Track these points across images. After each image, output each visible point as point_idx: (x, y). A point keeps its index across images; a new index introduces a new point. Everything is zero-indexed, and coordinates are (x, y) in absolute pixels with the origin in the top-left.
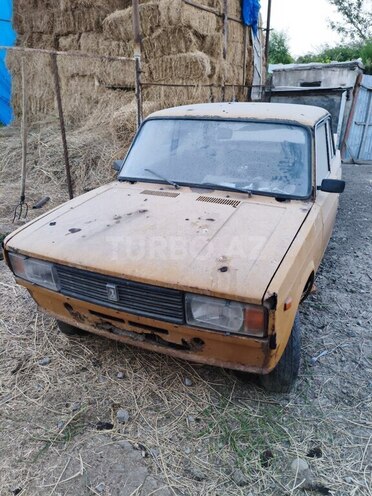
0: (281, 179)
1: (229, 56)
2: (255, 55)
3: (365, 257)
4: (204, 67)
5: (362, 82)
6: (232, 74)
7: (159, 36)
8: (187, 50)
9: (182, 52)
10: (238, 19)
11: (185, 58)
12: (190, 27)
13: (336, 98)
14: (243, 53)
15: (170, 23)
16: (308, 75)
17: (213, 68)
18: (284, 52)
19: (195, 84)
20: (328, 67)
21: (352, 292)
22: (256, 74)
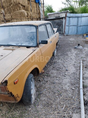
0: (28, 41)
1: (33, 11)
2: (40, 10)
3: (64, 60)
4: (24, 14)
5: (67, 15)
6: (35, 16)
7: (12, 6)
8: (20, 10)
9: (18, 10)
10: (34, 1)
11: (19, 12)
12: (20, 3)
13: (62, 20)
14: (37, 10)
15: (14, 3)
16: (57, 15)
17: (28, 14)
18: (52, 10)
19: (23, 19)
20: (61, 13)
21: (58, 70)
22: (41, 15)
